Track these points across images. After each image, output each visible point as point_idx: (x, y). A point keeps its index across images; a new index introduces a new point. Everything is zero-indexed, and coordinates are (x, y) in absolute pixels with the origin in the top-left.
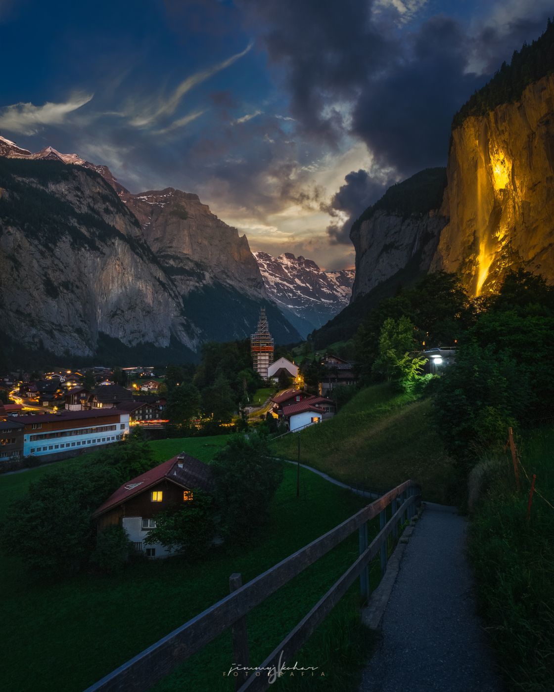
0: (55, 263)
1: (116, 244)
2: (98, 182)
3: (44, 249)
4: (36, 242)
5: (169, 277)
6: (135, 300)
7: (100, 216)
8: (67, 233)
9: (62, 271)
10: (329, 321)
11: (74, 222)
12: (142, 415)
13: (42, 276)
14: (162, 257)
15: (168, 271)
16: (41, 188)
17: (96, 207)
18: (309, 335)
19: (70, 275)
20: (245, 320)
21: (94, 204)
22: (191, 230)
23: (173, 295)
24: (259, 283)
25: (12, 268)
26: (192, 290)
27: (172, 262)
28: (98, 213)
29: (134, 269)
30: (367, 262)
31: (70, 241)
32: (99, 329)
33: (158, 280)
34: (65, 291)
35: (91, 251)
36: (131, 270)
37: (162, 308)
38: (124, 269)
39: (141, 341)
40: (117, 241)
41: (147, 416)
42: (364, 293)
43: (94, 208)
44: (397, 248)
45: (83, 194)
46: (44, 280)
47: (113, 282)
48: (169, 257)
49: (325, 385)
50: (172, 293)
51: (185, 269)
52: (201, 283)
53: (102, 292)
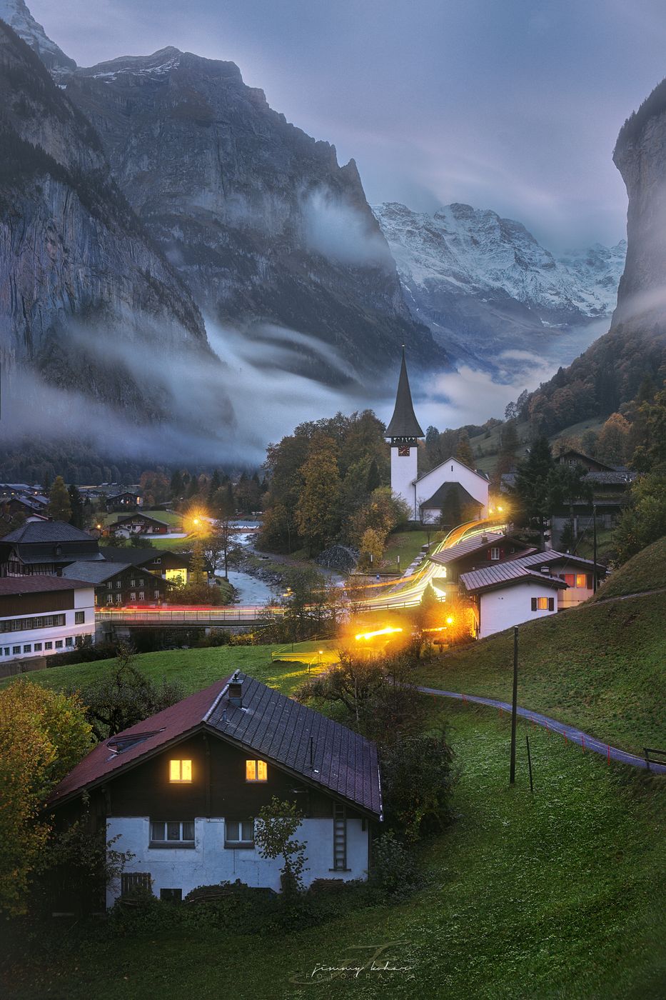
1: (47, 191)
5: (172, 269)
7: (6, 124)
10: (560, 371)
12: (121, 591)
14: (155, 220)
18: (511, 404)
22: (221, 152)
27: (176, 232)
29: (90, 249)
33: (147, 276)
36: (83, 252)
38: (66, 251)
40: (48, 182)
41: (133, 595)
47: (41, 282)
48: (172, 221)
49: (560, 523)
50: (178, 306)
51: (209, 247)
52: (247, 283)
53: (16, 307)
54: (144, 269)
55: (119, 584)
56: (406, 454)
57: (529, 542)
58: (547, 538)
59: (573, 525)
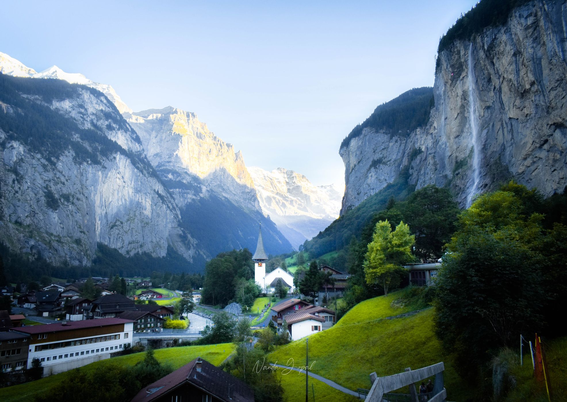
0: (57, 176)
1: (118, 159)
2: (101, 101)
3: (46, 163)
4: (39, 156)
5: (168, 190)
6: (135, 211)
7: (102, 132)
8: (70, 147)
9: (64, 184)
10: (320, 232)
11: (76, 137)
12: (143, 324)
13: (43, 188)
14: (162, 171)
15: (166, 185)
16: (46, 104)
17: (99, 123)
18: (301, 245)
19: (71, 188)
20: (239, 231)
21: (97, 121)
23: (171, 207)
24: (253, 196)
25: (14, 181)
26: (189, 203)
27: (170, 176)
28: (100, 129)
29: (134, 182)
30: (356, 177)
31: (72, 155)
32: (98, 240)
33: (157, 193)
34: (66, 203)
35: (94, 166)
36: (132, 183)
37: (160, 219)
38: (124, 182)
39: (138, 251)
40: (118, 155)
42: (353, 206)
43: (96, 124)
44: (385, 163)
45: (87, 111)
46: (45, 192)
47: (113, 194)
48: (168, 171)
49: (321, 295)
50: (170, 205)
51: (183, 183)
52: (198, 196)
53: (102, 204)
54: (156, 190)
55: (143, 320)
56: (261, 266)
57: (310, 302)
58: (317, 301)
59: (327, 296)
